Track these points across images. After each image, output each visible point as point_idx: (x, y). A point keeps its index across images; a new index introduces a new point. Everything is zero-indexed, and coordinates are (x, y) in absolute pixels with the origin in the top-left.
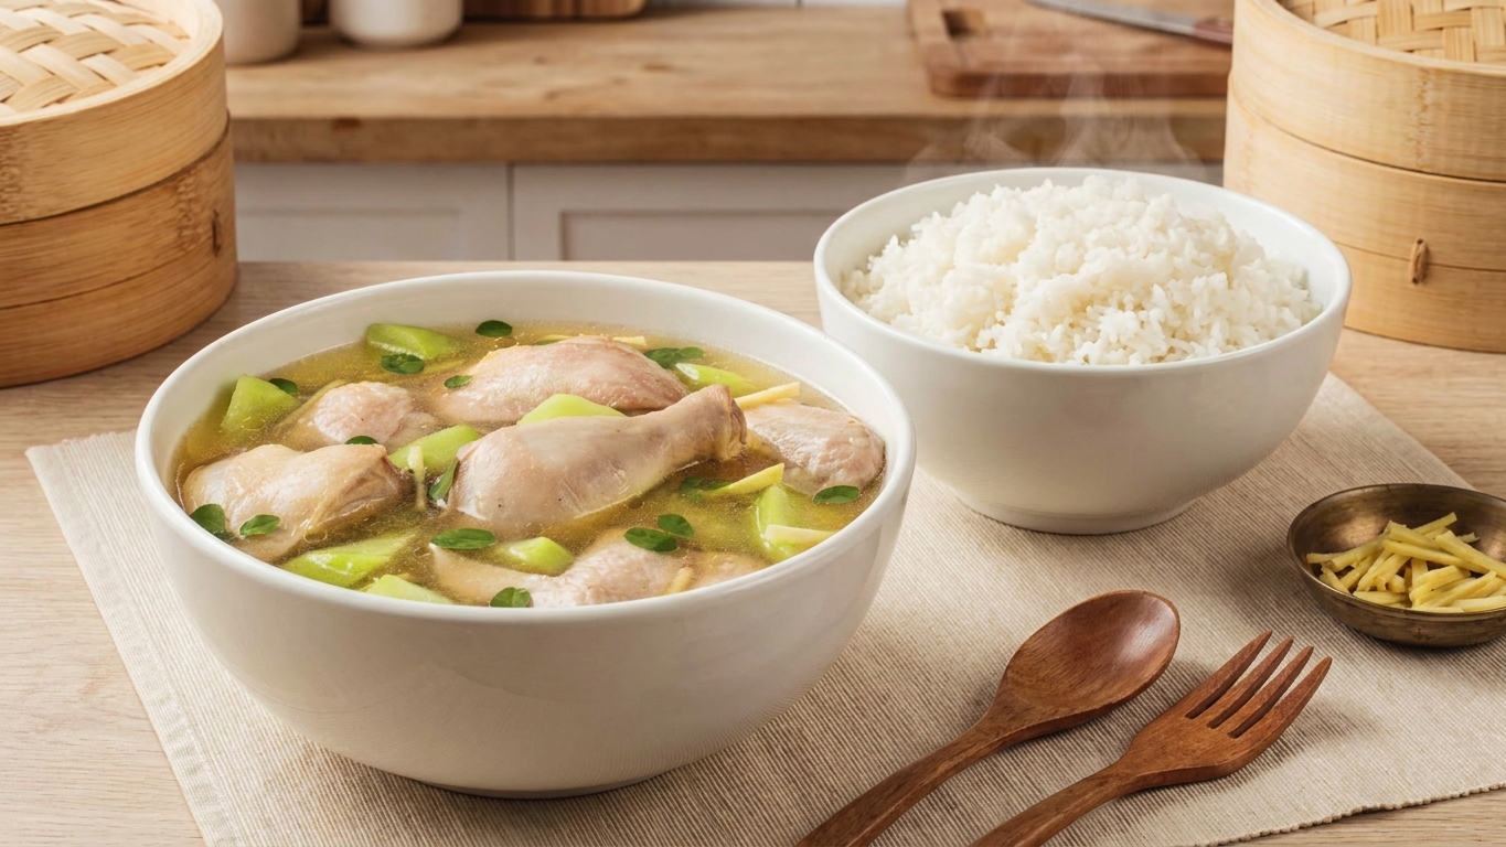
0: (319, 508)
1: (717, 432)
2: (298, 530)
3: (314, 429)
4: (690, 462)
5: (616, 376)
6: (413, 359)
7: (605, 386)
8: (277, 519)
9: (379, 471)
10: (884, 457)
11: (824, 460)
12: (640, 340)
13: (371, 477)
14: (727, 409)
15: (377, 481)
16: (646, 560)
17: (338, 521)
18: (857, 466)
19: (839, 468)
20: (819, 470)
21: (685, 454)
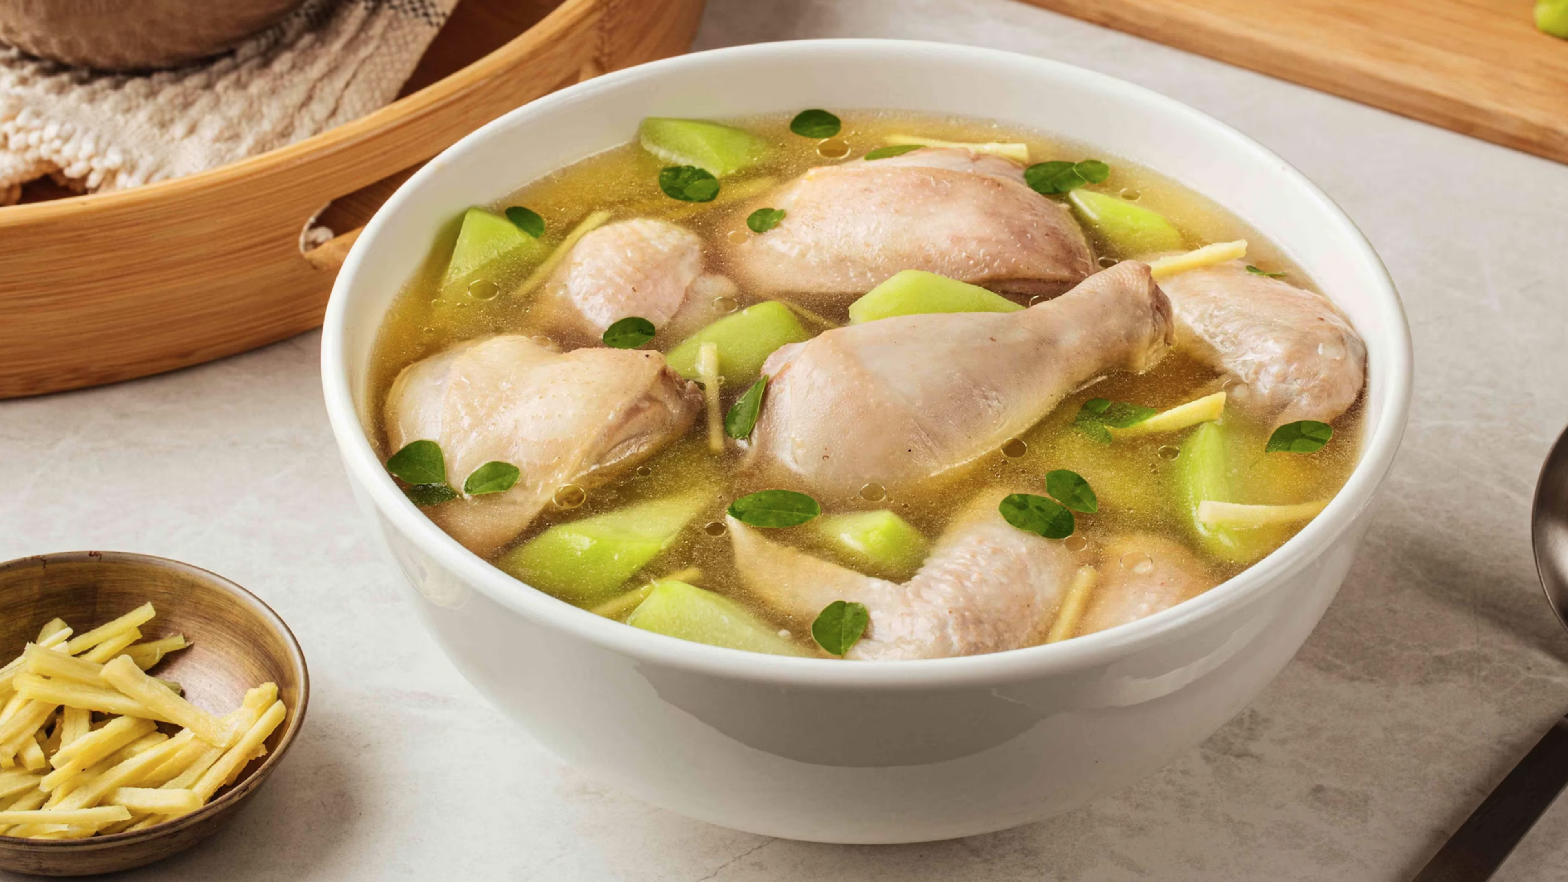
0: (576, 454)
1: (1131, 337)
2: (547, 486)
3: (567, 305)
4: (1091, 378)
5: (987, 230)
6: (703, 175)
7: (973, 246)
8: (516, 470)
9: (661, 393)
10: (1365, 372)
11: (1284, 378)
12: (1019, 150)
13: (646, 404)
14: (1148, 300)
15: (656, 408)
16: (1030, 553)
17: (600, 474)
18: (1327, 389)
19: (1300, 393)
20: (1273, 395)
21: (1086, 366)
